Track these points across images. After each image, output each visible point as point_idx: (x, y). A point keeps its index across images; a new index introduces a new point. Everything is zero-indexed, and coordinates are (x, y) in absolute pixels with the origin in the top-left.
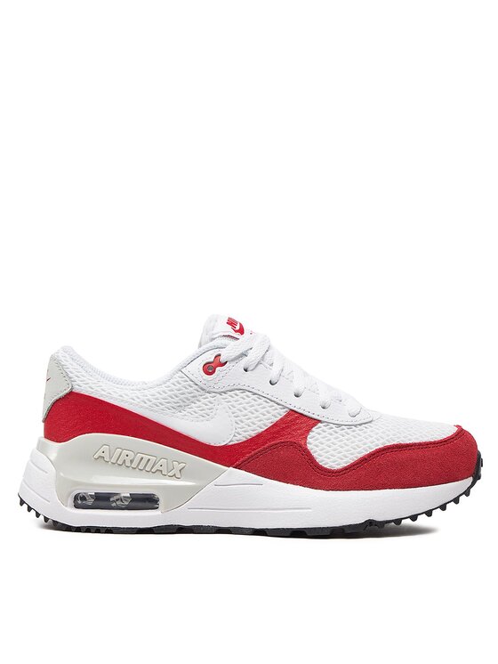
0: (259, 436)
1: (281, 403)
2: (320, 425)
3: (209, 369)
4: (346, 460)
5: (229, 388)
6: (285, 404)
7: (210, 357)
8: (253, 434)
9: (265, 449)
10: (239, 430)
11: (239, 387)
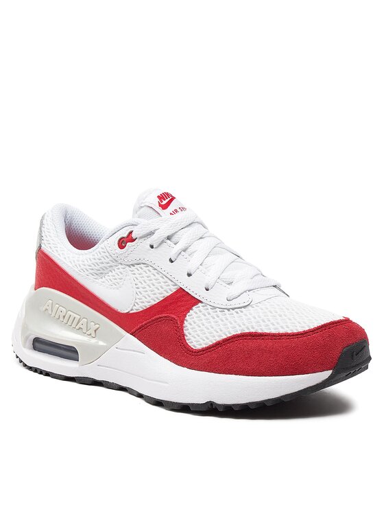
0: (152, 307)
1: (173, 280)
2: (200, 304)
3: (122, 243)
4: (207, 341)
5: (136, 262)
6: (176, 282)
7: (124, 233)
8: (148, 305)
9: (153, 320)
10: (137, 301)
11: (144, 262)
